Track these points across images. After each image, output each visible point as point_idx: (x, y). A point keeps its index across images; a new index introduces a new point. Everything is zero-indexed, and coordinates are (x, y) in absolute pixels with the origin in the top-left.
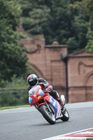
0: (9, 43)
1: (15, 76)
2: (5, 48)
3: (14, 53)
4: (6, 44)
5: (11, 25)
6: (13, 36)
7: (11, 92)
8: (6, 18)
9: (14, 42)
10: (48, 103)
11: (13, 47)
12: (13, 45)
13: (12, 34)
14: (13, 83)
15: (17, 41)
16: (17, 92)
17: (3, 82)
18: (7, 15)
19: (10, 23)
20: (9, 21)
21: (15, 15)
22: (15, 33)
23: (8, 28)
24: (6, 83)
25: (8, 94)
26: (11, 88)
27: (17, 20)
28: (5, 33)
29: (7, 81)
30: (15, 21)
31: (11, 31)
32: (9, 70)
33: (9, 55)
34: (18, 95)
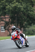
0: (31, 12)
1: (33, 24)
2: (29, 13)
3: (33, 16)
4: (29, 12)
5: (31, 5)
6: (32, 9)
7: (32, 30)
8: (30, 2)
9: (33, 11)
10: (19, 39)
11: (32, 13)
12: (32, 12)
13: (32, 8)
14: (32, 26)
15: (34, 11)
16: (33, 30)
17: (28, 26)
18: (30, 1)
19: (31, 4)
20: (31, 3)
21: (33, 1)
22: (33, 8)
23: (30, 6)
24: (29, 27)
25: (30, 31)
26: (31, 28)
27: (34, 3)
28: (29, 8)
29: (30, 26)
30: (33, 4)
31: (31, 7)
32: (31, 22)
33: (30, 16)
34: (34, 31)
